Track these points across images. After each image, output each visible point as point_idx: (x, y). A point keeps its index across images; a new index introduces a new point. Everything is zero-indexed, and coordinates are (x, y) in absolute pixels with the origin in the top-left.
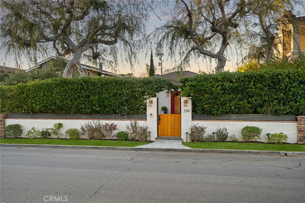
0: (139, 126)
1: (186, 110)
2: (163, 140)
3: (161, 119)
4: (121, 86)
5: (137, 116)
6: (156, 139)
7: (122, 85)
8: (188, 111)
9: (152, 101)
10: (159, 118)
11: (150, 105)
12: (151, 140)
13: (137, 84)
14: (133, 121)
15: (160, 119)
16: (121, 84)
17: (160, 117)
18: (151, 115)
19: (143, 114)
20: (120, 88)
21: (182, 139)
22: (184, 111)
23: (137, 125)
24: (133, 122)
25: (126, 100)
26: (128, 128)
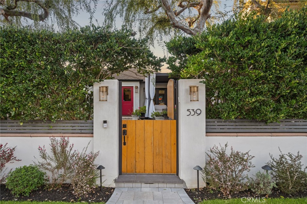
0: (72, 152)
1: (191, 111)
2: (134, 184)
3: (128, 133)
4: (23, 47)
5: (68, 126)
6: (116, 181)
7: (25, 44)
8: (199, 112)
9: (107, 87)
10: (123, 129)
11: (103, 97)
12: (103, 185)
13: (68, 41)
14: (57, 138)
15: (125, 132)
16: (23, 39)
17: (125, 126)
18: (105, 122)
19: (83, 121)
20: (21, 52)
21: (182, 182)
22: (189, 113)
23: (68, 149)
24: (59, 139)
25: (39, 84)
26: (44, 157)
